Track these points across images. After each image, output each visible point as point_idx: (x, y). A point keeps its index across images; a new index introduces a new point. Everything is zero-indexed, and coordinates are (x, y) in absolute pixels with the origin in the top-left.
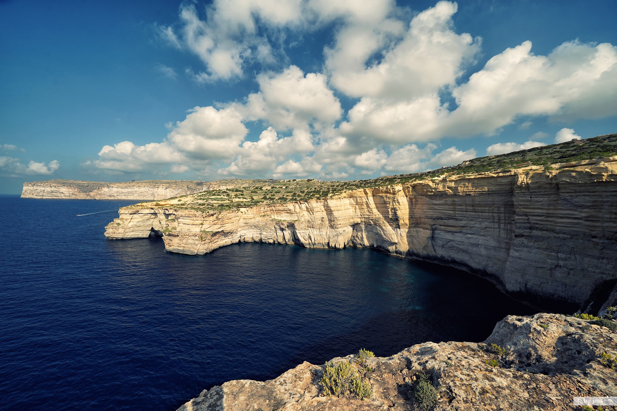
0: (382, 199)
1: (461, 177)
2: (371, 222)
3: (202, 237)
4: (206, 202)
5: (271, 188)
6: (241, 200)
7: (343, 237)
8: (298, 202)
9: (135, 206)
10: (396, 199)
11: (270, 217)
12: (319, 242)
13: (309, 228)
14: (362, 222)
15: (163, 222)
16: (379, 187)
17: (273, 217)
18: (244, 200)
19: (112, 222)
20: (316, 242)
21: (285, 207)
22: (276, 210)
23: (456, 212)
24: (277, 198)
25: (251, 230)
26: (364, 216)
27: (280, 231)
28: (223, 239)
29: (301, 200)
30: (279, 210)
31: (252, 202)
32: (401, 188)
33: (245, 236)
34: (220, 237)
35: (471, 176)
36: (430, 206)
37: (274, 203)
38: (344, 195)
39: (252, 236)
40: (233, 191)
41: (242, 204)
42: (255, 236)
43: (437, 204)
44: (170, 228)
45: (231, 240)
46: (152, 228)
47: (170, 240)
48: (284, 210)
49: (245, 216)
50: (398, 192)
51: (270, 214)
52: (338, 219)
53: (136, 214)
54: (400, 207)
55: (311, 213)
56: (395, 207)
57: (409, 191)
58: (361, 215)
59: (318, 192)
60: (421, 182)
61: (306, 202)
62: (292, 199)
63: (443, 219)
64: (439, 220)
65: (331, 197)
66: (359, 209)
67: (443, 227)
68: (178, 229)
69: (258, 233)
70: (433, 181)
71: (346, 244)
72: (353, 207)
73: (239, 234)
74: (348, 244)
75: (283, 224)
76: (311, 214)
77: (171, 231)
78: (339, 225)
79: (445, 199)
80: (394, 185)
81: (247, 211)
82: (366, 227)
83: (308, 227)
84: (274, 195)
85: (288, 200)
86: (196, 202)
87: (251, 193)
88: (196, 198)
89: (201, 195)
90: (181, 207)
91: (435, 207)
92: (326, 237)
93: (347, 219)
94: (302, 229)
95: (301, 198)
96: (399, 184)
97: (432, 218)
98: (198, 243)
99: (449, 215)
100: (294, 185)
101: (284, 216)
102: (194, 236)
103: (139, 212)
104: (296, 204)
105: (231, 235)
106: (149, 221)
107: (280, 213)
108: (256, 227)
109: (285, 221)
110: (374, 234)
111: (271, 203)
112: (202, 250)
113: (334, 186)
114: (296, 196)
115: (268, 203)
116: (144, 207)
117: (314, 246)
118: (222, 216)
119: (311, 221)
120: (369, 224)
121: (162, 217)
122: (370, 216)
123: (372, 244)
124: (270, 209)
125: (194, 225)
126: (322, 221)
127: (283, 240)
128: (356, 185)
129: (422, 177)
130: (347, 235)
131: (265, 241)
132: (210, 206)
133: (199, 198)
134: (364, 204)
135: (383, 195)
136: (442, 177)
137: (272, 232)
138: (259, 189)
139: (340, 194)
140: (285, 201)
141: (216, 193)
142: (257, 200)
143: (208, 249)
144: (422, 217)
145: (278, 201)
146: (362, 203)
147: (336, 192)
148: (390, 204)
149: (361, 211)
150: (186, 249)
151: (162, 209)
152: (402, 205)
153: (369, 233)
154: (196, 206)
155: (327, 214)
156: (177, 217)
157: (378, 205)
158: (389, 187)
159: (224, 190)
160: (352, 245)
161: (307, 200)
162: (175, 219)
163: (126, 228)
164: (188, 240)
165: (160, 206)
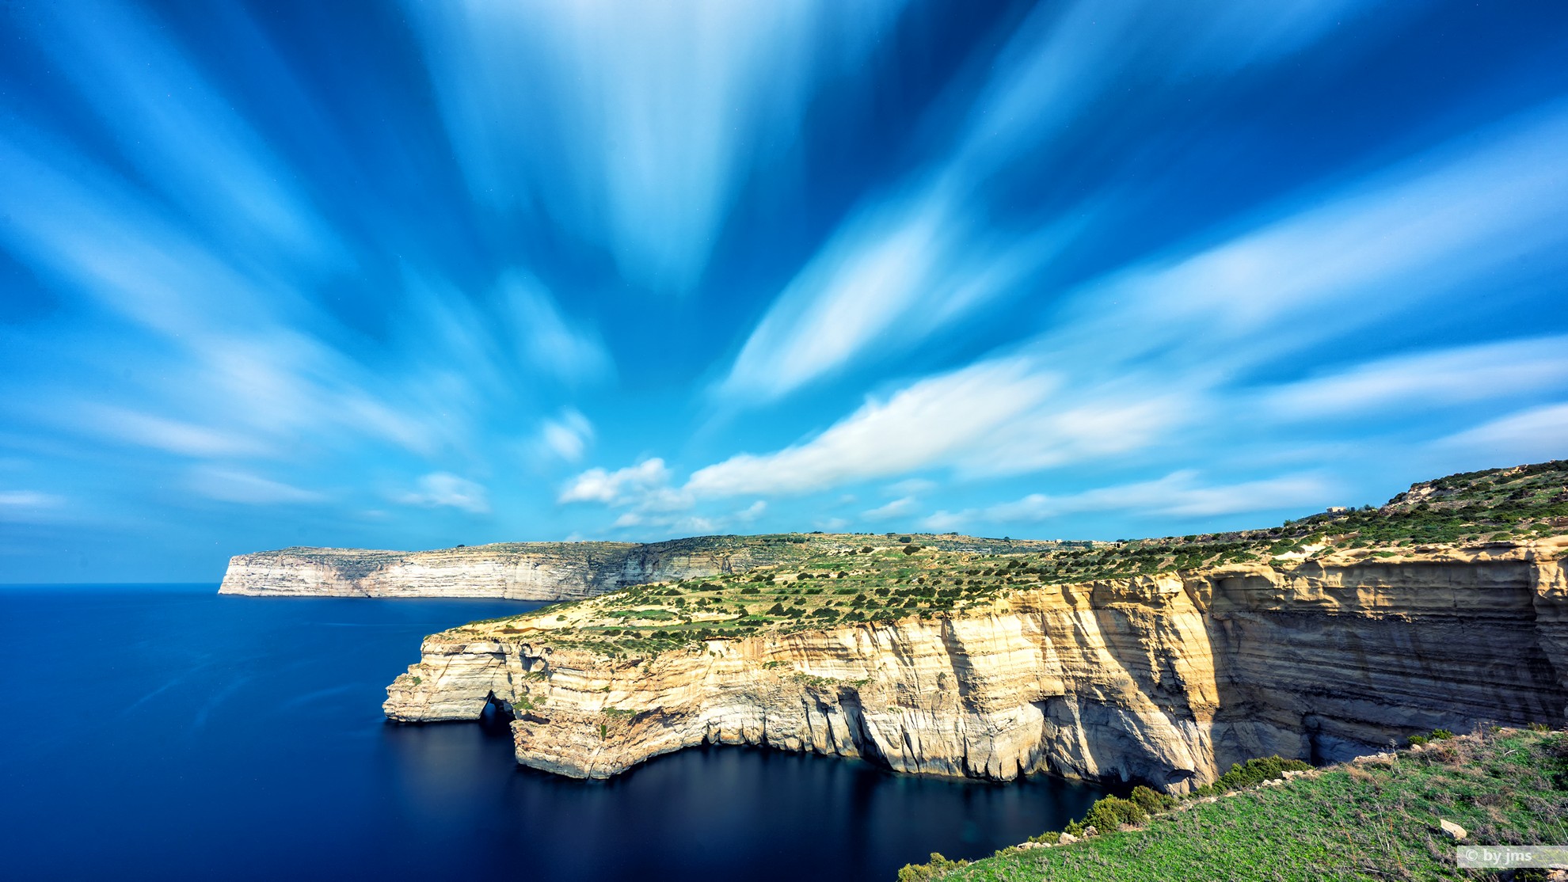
0: (1122, 620)
1: (1363, 555)
2: (1098, 692)
3: (604, 728)
4: (623, 623)
5: (799, 577)
6: (714, 616)
7: (1008, 740)
8: (868, 624)
9: (458, 632)
10: (1165, 622)
11: (791, 669)
12: (933, 754)
13: (903, 708)
14: (1068, 691)
15: (518, 679)
16: (1108, 582)
17: (797, 668)
18: (723, 617)
19: (404, 675)
20: (926, 755)
21: (830, 641)
22: (805, 649)
23: (1372, 675)
24: (810, 611)
25: (738, 707)
26: (1075, 674)
27: (817, 713)
28: (660, 732)
29: (875, 618)
30: (814, 649)
31: (741, 623)
32: (1178, 586)
33: (722, 726)
34: (651, 726)
35: (1393, 554)
36: (1285, 649)
37: (800, 627)
38: (1001, 603)
39: (739, 726)
40: (694, 588)
41: (715, 630)
42: (748, 724)
43: (1303, 644)
44: (531, 698)
45: (682, 735)
46: (491, 693)
47: (528, 731)
48: (829, 649)
49: (722, 665)
50: (1170, 598)
51: (790, 659)
52: (986, 681)
53: (458, 653)
54: (1184, 649)
55: (907, 660)
56: (1165, 647)
57: (1204, 596)
58: (1064, 670)
59: (927, 592)
60: (1238, 567)
61: (890, 625)
62: (851, 616)
63: (1336, 697)
64: (1323, 699)
65: (962, 609)
66: (1056, 648)
67: (1342, 725)
68: (550, 703)
69: (757, 716)
70: (1277, 567)
71: (1023, 765)
72: (1034, 641)
73: (702, 720)
74: (1031, 765)
75: (825, 692)
76: (906, 665)
77: (532, 707)
78: (992, 701)
79: (1325, 629)
80: (1152, 577)
81: (728, 649)
82: (1084, 711)
83: (899, 703)
84: (801, 602)
85: (839, 618)
86: (600, 624)
87: (742, 593)
88: (601, 611)
89: (613, 602)
90: (561, 639)
91: (1299, 652)
92: (954, 737)
93: (1019, 682)
94: (880, 708)
95: (877, 613)
96: (1169, 573)
97: (1299, 688)
98: (593, 744)
99: (1349, 684)
100: (863, 568)
101: (829, 665)
102: (586, 725)
103: (466, 650)
104: (861, 629)
105: (683, 722)
106: (485, 673)
107: (817, 656)
108: (751, 697)
109: (833, 681)
110: (1112, 735)
111: (792, 625)
112: (603, 766)
113: (976, 572)
114: (864, 604)
115: (786, 625)
116: (478, 634)
117: (921, 766)
118: (659, 666)
119: (906, 685)
120: (1093, 700)
121: (515, 664)
122: (1092, 672)
123: (1113, 768)
124: (790, 645)
125: (587, 691)
126: (941, 686)
127: (827, 741)
128: (1041, 571)
129: (1245, 552)
130: (1023, 735)
131: (777, 742)
132: (630, 637)
133: (607, 610)
134: (1069, 633)
135: (1123, 607)
136: (1310, 550)
137: (796, 716)
138: (763, 582)
139: (990, 599)
140: (831, 620)
141: (651, 597)
142: (756, 616)
143: (620, 764)
144: (1267, 684)
145: (812, 620)
146: (1063, 629)
147: (979, 596)
148: (1151, 636)
149: (1060, 657)
150: (564, 760)
151: (519, 643)
152: (1188, 641)
153: (1096, 730)
154: (597, 636)
155: (953, 663)
156: (549, 668)
157: (1115, 638)
158: (1139, 580)
159: (671, 587)
160: (1047, 769)
161: (892, 617)
162: (545, 673)
163: (433, 691)
164: (571, 735)
165: (516, 635)
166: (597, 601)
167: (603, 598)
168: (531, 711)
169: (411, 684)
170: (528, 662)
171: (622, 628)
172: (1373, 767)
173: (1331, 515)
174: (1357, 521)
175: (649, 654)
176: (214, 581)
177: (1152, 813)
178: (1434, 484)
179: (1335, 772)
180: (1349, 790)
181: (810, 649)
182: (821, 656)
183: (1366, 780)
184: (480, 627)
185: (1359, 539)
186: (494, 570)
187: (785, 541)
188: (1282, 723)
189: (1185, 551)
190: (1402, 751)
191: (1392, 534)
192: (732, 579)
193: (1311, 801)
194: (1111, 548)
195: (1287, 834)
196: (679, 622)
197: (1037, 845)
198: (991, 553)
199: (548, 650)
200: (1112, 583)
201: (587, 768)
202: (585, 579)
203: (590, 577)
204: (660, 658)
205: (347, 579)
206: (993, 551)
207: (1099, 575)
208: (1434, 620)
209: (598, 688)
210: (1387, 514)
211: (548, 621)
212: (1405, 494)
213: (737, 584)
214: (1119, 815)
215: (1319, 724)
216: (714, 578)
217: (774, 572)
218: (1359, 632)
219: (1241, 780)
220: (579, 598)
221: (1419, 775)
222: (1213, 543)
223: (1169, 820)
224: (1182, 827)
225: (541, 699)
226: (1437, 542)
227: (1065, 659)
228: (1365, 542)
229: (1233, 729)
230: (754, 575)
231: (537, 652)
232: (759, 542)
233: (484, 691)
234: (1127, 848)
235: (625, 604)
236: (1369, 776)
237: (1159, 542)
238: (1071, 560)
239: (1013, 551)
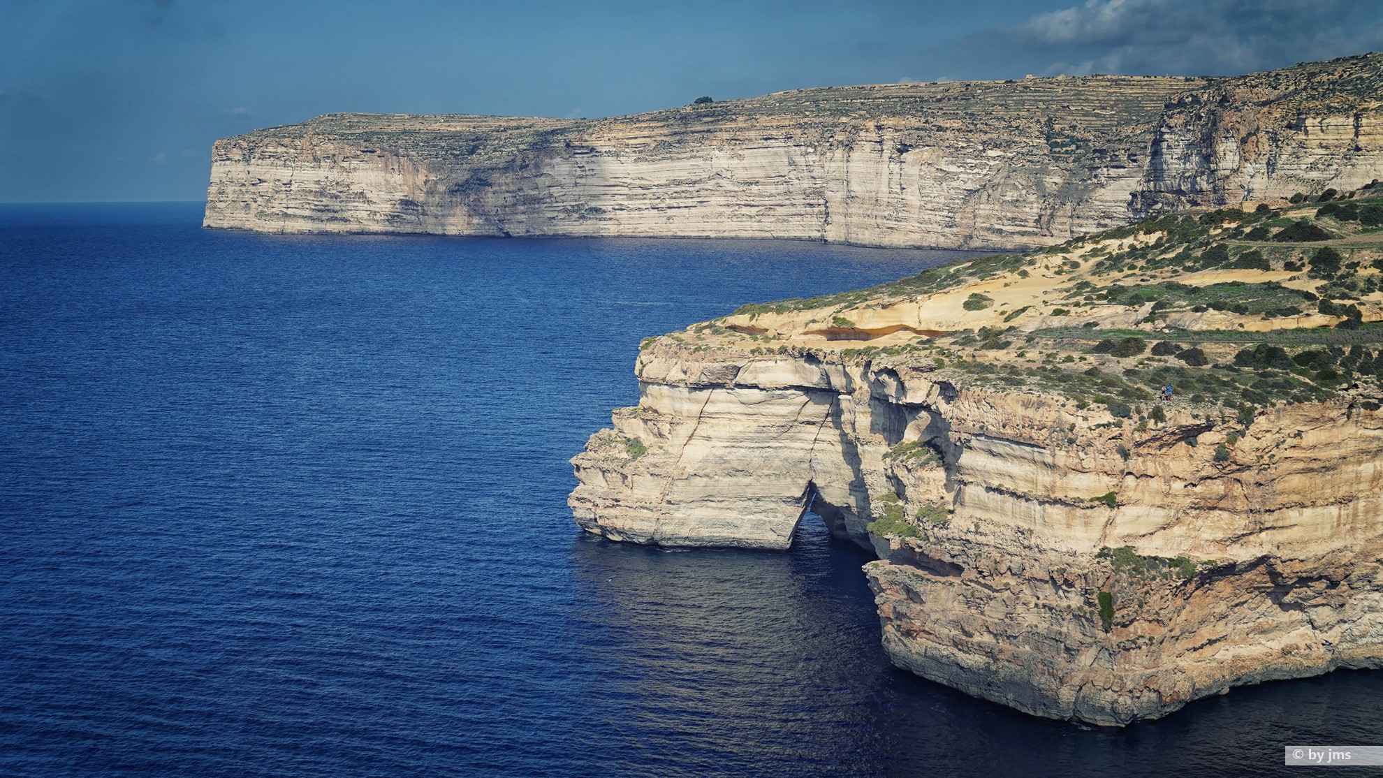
9: (717, 332)
15: (875, 455)
28: (1265, 622)
34: (1240, 604)
40: (1366, 215)
44: (912, 510)
45: (1333, 636)
46: (811, 488)
47: (908, 590)
53: (723, 386)
68: (960, 523)
77: (914, 533)
86: (1082, 321)
88: (1087, 284)
89: (1120, 257)
98: (1079, 637)
102: (1057, 587)
103: (743, 378)
106: (793, 439)
112: (1109, 696)
116: (767, 340)
118: (1263, 444)
125: (1056, 502)
132: (1172, 361)
133: (1103, 282)
141: (1232, 244)
143: (1154, 696)
150: (1005, 669)
151: (868, 365)
154: (1076, 355)
156: (953, 436)
159: (1294, 215)
162: (942, 449)
163: (675, 474)
164: (1020, 609)
165: (860, 345)
167: (1089, 247)
168: (912, 541)
169: (624, 455)
170: (895, 416)
171: (1149, 335)
175: (1228, 411)
184: (767, 320)
186: (792, 163)
196: (1318, 319)
199: (945, 387)
201: (1066, 694)
202: (1040, 185)
203: (1054, 180)
204: (1263, 422)
205: (454, 193)
209: (1086, 496)
211: (941, 311)
220: (1025, 240)
231: (918, 390)
233: (794, 483)
235: (1155, 264)
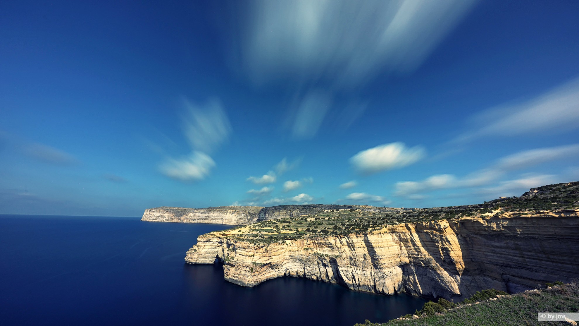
0: (428, 236)
1: (516, 214)
2: (422, 263)
3: (252, 269)
4: (259, 233)
5: (315, 219)
6: (288, 232)
7: (390, 280)
8: (339, 236)
9: (208, 235)
10: (444, 238)
11: (313, 251)
12: (363, 284)
13: (352, 266)
14: (410, 262)
15: (226, 251)
17: (315, 250)
18: (290, 232)
19: (191, 248)
20: (361, 284)
21: (326, 241)
22: (318, 244)
23: (527, 260)
24: (319, 231)
25: (296, 264)
26: (412, 255)
27: (322, 267)
28: (270, 271)
29: (341, 234)
30: (321, 244)
31: (297, 234)
32: (447, 225)
33: (290, 270)
34: (267, 269)
35: (527, 214)
36: (491, 249)
37: (316, 236)
38: (384, 230)
39: (296, 270)
40: (281, 222)
41: (288, 236)
42: (299, 270)
43: (497, 247)
44: (230, 258)
45: (277, 273)
46: (217, 255)
47: (228, 269)
48: (326, 244)
49: (290, 248)
50: (445, 229)
51: (313, 247)
52: (381, 257)
53: (208, 242)
54: (452, 248)
55: (352, 249)
56: (445, 247)
57: (457, 228)
58: (408, 254)
59: (358, 225)
60: (469, 218)
61: (346, 236)
62: (333, 233)
63: (513, 268)
64: (508, 268)
65: (371, 231)
66: (405, 246)
67: (518, 279)
68: (235, 259)
69: (302, 267)
70: (483, 218)
71: (396, 289)
72: (397, 243)
73: (284, 267)
74: (399, 289)
75: (325, 259)
76: (352, 251)
77: (230, 261)
78: (383, 265)
79: (505, 241)
80: (438, 221)
81: (292, 243)
82: (417, 270)
83: (350, 264)
84: (316, 227)
85: (329, 234)
86: (251, 233)
87: (297, 224)
88: (252, 229)
89: (256, 226)
90: (239, 238)
91: (496, 250)
92: (370, 277)
93: (393, 258)
94: (344, 266)
95: (341, 232)
96: (443, 220)
97: (498, 264)
98: (249, 274)
99: (518, 263)
100: (336, 216)
101: (326, 250)
102: (247, 267)
103: (211, 241)
104: (336, 237)
105: (278, 268)
106: (216, 249)
107: (322, 246)
108: (300, 260)
109: (328, 256)
110: (428, 279)
111: (313, 235)
112: (252, 282)
113: (375, 218)
114: (337, 229)
115: (311, 235)
116: (214, 236)
117: (359, 288)
118: (270, 248)
119: (353, 258)
120: (420, 266)
121: (225, 246)
122: (419, 255)
123: (430, 292)
124: (313, 242)
125: (247, 256)
126: (365, 259)
127: (326, 277)
128: (397, 218)
129: (471, 212)
130: (396, 278)
131: (309, 277)
132: (261, 238)
133: (254, 229)
134: (409, 240)
135: (428, 232)
136: (495, 212)
137: (315, 268)
138: (304, 221)
139: (380, 228)
140: (326, 234)
141: (268, 224)
142: (301, 232)
143: (257, 282)
144: (486, 262)
145: (320, 234)
146: (407, 239)
147: (376, 227)
148: (439, 242)
149: (407, 249)
150: (239, 279)
151: (226, 239)
152: (453, 245)
153: (422, 277)
154: (250, 237)
155: (368, 250)
156: (236, 248)
157: (426, 243)
158: (433, 222)
159: (274, 221)
160: (405, 291)
161: (347, 234)
162: (234, 249)
163: (200, 254)
164: (242, 271)
165: (226, 236)
166: (251, 226)
167: (253, 225)
169: (194, 251)
170: (229, 245)
171: (259, 235)
172: (533, 295)
173: (501, 200)
174: (511, 202)
175: (267, 244)
176: (140, 217)
177: (447, 309)
178: (539, 189)
179: (518, 296)
180: (524, 304)
181: (319, 244)
182: (323, 246)
183: (531, 300)
184: (215, 233)
185: (513, 208)
186: (220, 215)
187: (310, 207)
188: (494, 277)
189: (449, 212)
190: (543, 289)
191: (526, 207)
192: (293, 219)
193: (510, 307)
194: (422, 211)
195: (502, 320)
196: (276, 233)
197: (404, 319)
198: (379, 212)
199: (235, 241)
200: (423, 223)
201: (247, 283)
202: (247, 218)
203: (249, 218)
204: (270, 245)
205: (177, 217)
206: (380, 211)
207: (418, 220)
208: (548, 239)
209: (250, 255)
210: (523, 199)
211: (236, 232)
212: (528, 192)
213: (295, 221)
214: (434, 309)
215: (508, 278)
216: (288, 219)
217: (307, 217)
218: (519, 243)
219: (480, 298)
220: (245, 224)
221: (552, 299)
222: (458, 209)
223: (454, 312)
224: (460, 315)
225: (233, 258)
226: (544, 210)
227: (409, 250)
228: (516, 209)
229: (475, 279)
230: (301, 218)
231: (232, 242)
232: (302, 207)
233: (215, 255)
234: (439, 322)
235: (259, 227)
236: (532, 298)
237: (439, 209)
238: (408, 215)
239: (387, 211)
